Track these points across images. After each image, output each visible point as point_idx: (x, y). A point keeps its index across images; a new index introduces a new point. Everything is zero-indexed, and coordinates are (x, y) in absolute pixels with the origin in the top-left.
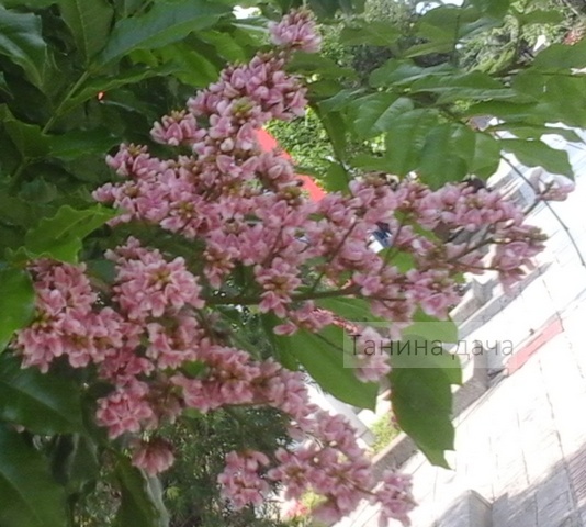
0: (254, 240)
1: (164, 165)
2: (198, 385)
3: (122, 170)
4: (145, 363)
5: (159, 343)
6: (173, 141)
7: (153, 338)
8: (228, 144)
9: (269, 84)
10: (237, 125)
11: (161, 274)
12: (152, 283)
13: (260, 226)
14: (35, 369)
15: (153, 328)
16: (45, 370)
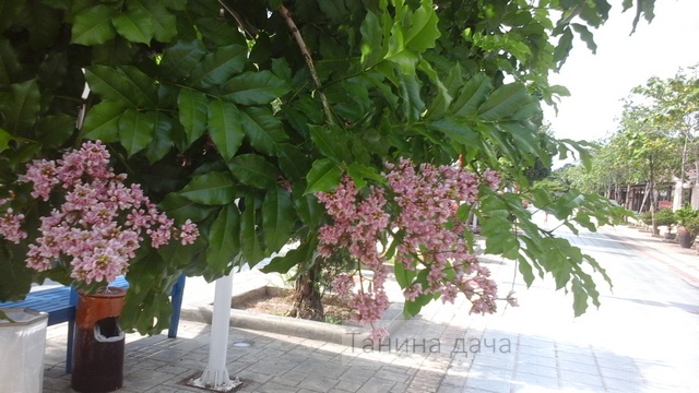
0: (416, 226)
2: (357, 248)
3: (401, 166)
5: (358, 229)
6: (424, 174)
9: (469, 185)
11: (379, 214)
12: (374, 214)
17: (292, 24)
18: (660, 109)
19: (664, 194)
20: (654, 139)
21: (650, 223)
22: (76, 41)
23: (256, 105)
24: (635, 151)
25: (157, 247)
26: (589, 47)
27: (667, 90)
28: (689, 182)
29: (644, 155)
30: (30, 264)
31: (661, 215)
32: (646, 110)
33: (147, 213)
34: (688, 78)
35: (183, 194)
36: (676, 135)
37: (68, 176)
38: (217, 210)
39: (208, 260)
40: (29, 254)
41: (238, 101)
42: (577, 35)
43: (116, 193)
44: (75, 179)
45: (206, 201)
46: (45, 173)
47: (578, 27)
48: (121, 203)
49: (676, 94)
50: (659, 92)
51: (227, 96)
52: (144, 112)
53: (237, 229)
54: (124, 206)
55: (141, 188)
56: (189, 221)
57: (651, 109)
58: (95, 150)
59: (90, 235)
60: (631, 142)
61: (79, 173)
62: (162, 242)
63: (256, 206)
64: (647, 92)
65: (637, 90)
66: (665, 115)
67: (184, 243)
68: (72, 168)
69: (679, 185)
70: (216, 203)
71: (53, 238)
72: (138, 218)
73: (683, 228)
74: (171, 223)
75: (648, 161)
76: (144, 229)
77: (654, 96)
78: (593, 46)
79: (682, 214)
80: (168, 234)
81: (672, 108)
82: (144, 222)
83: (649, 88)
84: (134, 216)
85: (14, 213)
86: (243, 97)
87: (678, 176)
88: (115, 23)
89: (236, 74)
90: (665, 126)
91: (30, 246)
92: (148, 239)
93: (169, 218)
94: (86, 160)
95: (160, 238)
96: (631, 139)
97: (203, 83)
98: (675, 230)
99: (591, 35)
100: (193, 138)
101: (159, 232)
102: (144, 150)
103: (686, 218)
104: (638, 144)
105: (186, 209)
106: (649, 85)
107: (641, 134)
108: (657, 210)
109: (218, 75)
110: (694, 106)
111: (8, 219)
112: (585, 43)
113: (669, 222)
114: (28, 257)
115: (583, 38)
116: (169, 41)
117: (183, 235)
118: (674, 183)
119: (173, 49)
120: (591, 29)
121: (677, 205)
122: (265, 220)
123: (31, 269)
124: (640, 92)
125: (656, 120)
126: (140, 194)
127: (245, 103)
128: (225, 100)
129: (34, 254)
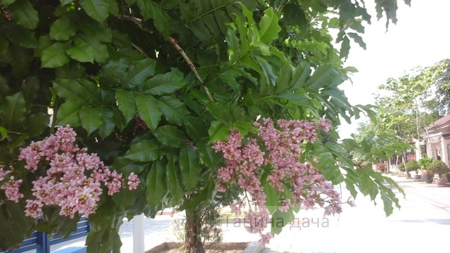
0: (281, 161)
1: (275, 129)
2: (244, 181)
4: (238, 167)
5: (244, 166)
6: (281, 126)
7: (244, 164)
8: (294, 138)
10: (299, 135)
11: (258, 153)
12: (254, 153)
13: (284, 159)
14: (215, 150)
15: (246, 162)
16: (216, 152)
17: (178, 47)
18: (397, 97)
19: (409, 151)
20: (397, 116)
21: (404, 171)
22: (45, 66)
23: (166, 95)
24: (387, 125)
25: (112, 195)
26: (361, 46)
27: (400, 85)
28: (423, 141)
29: (393, 127)
30: (28, 213)
31: (410, 164)
32: (389, 99)
33: (103, 172)
34: (410, 76)
35: (127, 157)
36: (410, 112)
37: (49, 152)
38: (149, 165)
39: (147, 199)
40: (27, 206)
41: (154, 94)
42: (352, 40)
43: (83, 158)
44: (54, 153)
45: (142, 159)
46: (34, 150)
47: (351, 35)
48: (87, 165)
49: (405, 87)
50: (395, 86)
51: (147, 92)
52: (94, 107)
53: (164, 176)
54: (89, 167)
55: (98, 156)
56: (132, 174)
57: (392, 98)
58: (66, 132)
59: (70, 185)
60: (384, 120)
61: (56, 149)
62: (115, 190)
63: (174, 160)
64: (388, 87)
65: (381, 88)
66: (402, 100)
67: (131, 189)
68: (51, 147)
69: (418, 143)
70: (149, 160)
71: (44, 191)
72: (98, 175)
73: (425, 171)
74: (120, 176)
75: (396, 131)
76: (102, 183)
77: (392, 89)
78: (363, 45)
79: (423, 162)
80: (119, 184)
81: (405, 95)
82: (103, 177)
83: (388, 85)
84: (95, 175)
85: (15, 179)
86: (157, 90)
87: (416, 138)
88: (68, 53)
89: (151, 77)
90: (401, 107)
91: (27, 201)
92: (105, 189)
93: (119, 173)
94: (61, 139)
95: (114, 187)
96: (383, 117)
97: (129, 85)
98: (420, 173)
99: (361, 38)
100: (129, 119)
101: (113, 183)
102: (97, 130)
103: (426, 164)
104: (388, 120)
105: (128, 167)
106: (388, 83)
107: (389, 114)
108: (407, 161)
109: (139, 79)
110: (417, 93)
111: (11, 184)
112: (358, 44)
113: (415, 168)
114: (26, 209)
115: (356, 41)
116: (104, 61)
117: (129, 183)
118: (414, 143)
119: (107, 66)
120: (360, 34)
121: (418, 157)
122: (182, 167)
123: (30, 216)
124: (383, 88)
125: (396, 104)
126: (98, 159)
127: (159, 94)
128: (146, 94)
129: (31, 206)
